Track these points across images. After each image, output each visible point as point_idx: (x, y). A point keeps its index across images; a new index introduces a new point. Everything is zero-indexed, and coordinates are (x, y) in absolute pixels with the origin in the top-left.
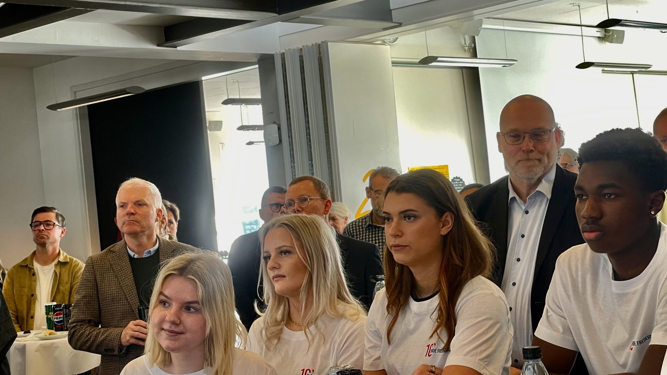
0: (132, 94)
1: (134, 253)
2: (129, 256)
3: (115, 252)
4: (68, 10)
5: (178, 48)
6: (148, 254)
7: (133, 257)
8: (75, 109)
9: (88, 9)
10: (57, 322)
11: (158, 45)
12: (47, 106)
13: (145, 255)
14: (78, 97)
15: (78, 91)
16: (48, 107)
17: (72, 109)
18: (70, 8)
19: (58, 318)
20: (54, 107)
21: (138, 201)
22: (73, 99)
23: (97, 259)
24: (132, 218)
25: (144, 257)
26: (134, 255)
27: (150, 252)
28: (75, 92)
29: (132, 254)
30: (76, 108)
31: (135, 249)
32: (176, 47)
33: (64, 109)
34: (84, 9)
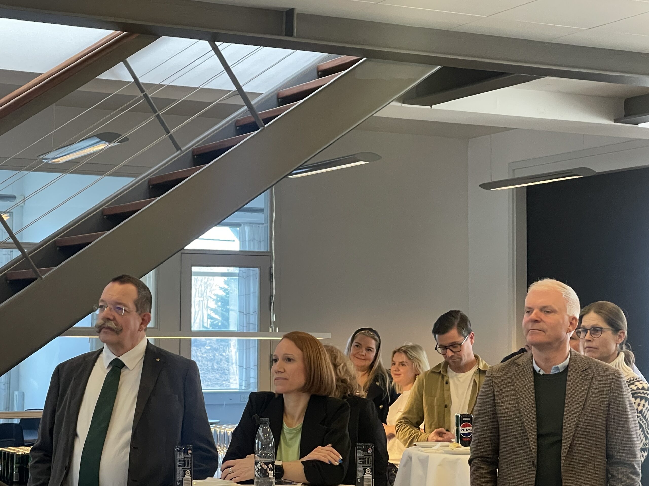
0: (579, 177)
1: (539, 369)
2: (534, 371)
3: (519, 365)
4: (512, 76)
5: (640, 125)
6: (556, 370)
7: (538, 373)
8: (511, 190)
9: (535, 76)
10: (463, 434)
11: (615, 121)
12: (480, 184)
13: (553, 372)
14: (517, 176)
15: (516, 169)
16: (480, 186)
17: (509, 189)
18: (515, 74)
19: (466, 430)
20: (487, 186)
21: (545, 307)
22: (511, 177)
23: (498, 370)
24: (536, 326)
25: (551, 373)
26: (539, 371)
27: (558, 368)
28: (514, 170)
29: (537, 368)
30: (513, 188)
31: (542, 364)
32: (638, 124)
33: (498, 189)
34: (530, 75)
